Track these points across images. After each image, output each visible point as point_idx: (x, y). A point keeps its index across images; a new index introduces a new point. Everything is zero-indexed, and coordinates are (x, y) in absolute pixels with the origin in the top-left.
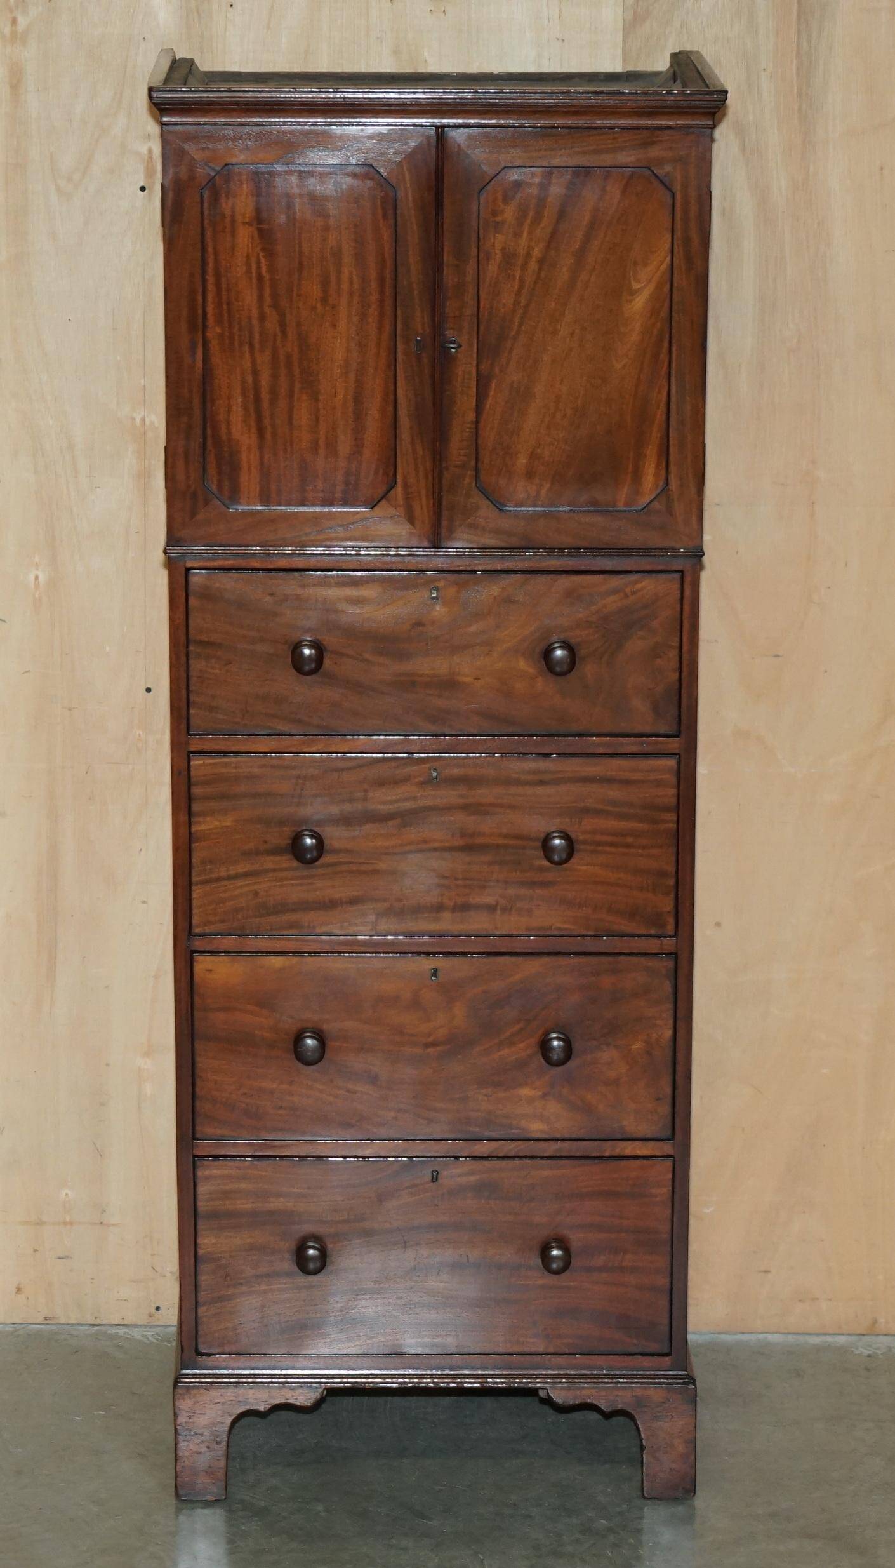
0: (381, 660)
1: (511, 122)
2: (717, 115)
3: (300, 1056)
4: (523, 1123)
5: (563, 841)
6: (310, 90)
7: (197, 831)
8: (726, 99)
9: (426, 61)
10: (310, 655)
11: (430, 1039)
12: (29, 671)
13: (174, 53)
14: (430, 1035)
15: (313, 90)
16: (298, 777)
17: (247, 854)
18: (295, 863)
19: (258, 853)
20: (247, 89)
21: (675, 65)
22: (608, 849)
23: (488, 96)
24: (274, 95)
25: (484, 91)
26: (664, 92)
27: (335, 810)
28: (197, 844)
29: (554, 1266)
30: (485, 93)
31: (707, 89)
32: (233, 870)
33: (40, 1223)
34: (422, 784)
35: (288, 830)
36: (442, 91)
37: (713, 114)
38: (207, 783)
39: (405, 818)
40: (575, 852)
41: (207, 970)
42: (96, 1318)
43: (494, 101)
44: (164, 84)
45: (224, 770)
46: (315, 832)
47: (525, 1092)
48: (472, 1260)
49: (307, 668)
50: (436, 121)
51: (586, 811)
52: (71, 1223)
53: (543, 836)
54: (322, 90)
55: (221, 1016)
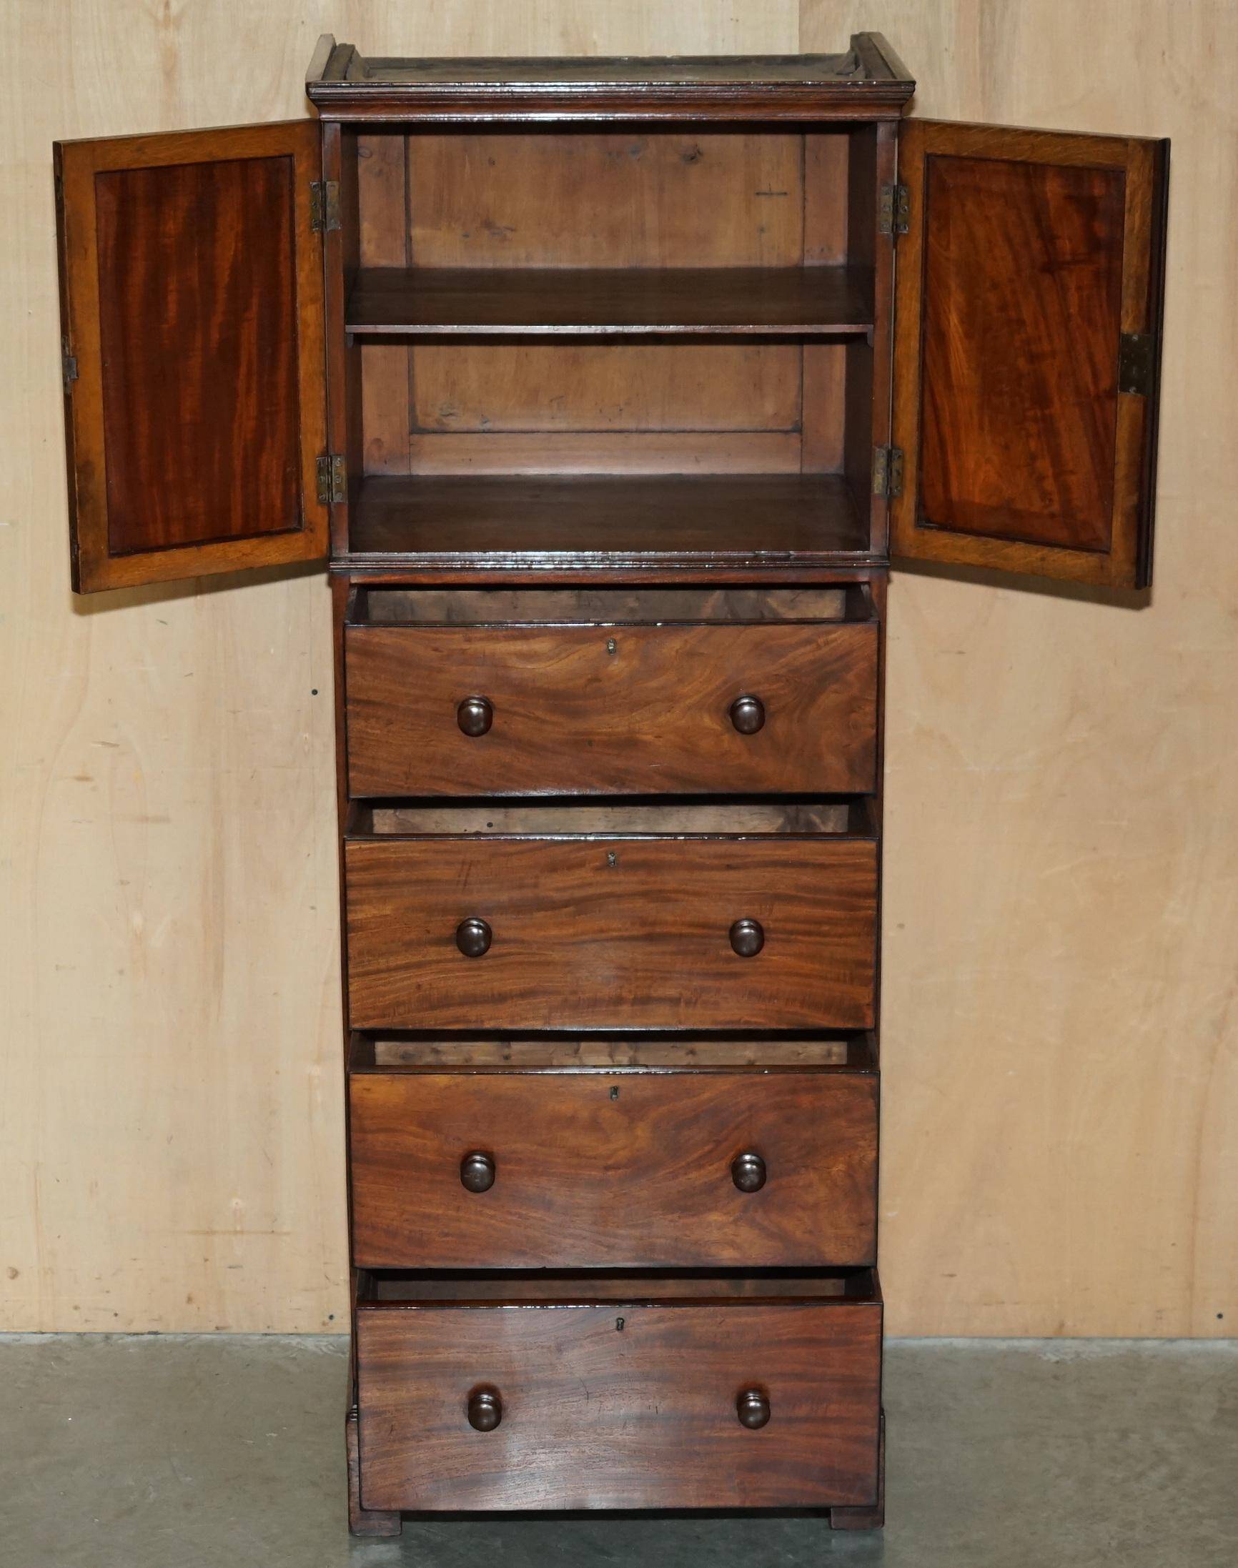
0: (555, 718)
1: (688, 115)
2: (904, 107)
3: (470, 1184)
4: (713, 1250)
5: (752, 931)
6: (476, 84)
7: (354, 920)
8: (914, 90)
9: (595, 43)
10: (478, 714)
11: (610, 1162)
12: (191, 674)
13: (334, 39)
14: (609, 1157)
15: (479, 84)
16: (463, 863)
17: (409, 945)
18: (461, 955)
19: (419, 943)
20: (410, 84)
21: (857, 49)
22: (800, 938)
23: (664, 88)
24: (439, 89)
25: (659, 83)
26: (849, 83)
27: (504, 897)
28: (352, 934)
29: (751, 1419)
30: (660, 85)
31: (893, 80)
32: (394, 961)
33: (210, 1233)
34: (598, 869)
35: (452, 920)
36: (614, 84)
37: (901, 106)
38: (364, 869)
39: (581, 905)
40: (765, 942)
41: (365, 1089)
42: (268, 1327)
43: (670, 94)
44: (322, 79)
45: (382, 856)
46: (482, 921)
47: (714, 1217)
48: (661, 1411)
49: (475, 729)
50: (609, 115)
51: (778, 897)
52: (242, 1232)
53: (730, 924)
54: (489, 84)
55: (382, 1137)
